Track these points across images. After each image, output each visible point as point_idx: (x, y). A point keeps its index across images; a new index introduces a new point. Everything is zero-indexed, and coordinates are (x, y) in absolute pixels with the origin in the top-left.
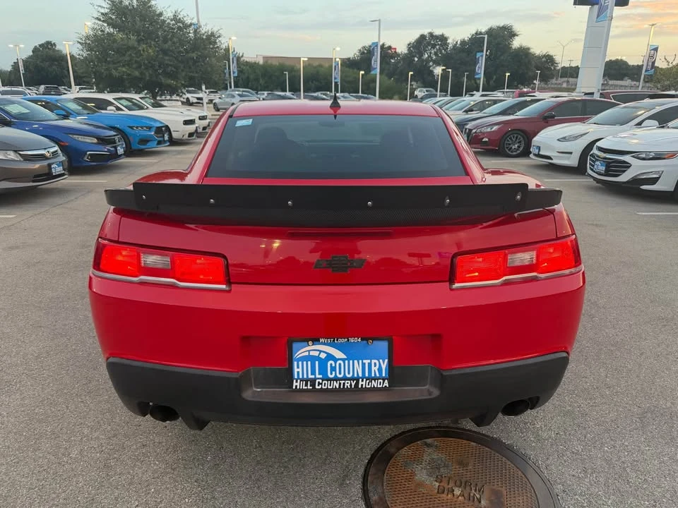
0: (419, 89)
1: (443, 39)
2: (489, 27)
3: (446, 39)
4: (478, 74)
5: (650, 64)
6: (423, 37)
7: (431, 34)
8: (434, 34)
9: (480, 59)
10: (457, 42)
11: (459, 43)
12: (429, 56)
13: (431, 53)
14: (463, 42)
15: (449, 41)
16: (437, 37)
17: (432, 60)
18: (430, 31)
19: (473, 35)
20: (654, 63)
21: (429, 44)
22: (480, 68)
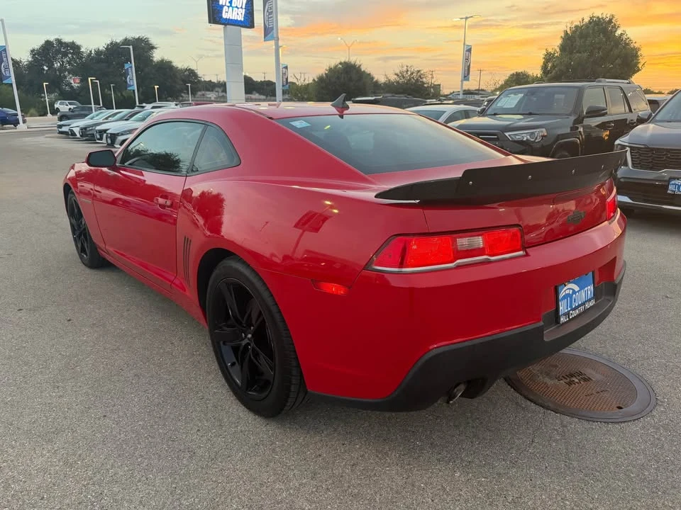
0: (59, 102)
1: (74, 48)
2: (124, 37)
3: (78, 47)
4: (131, 86)
5: (285, 80)
6: (48, 43)
7: (59, 41)
8: (63, 41)
9: (130, 70)
10: (91, 51)
11: (93, 52)
12: (62, 65)
13: (63, 62)
14: (98, 52)
15: (82, 50)
16: (67, 45)
17: (66, 70)
18: (56, 37)
19: (108, 45)
20: (287, 79)
21: (58, 52)
22: (131, 79)
